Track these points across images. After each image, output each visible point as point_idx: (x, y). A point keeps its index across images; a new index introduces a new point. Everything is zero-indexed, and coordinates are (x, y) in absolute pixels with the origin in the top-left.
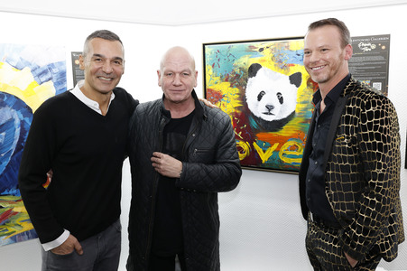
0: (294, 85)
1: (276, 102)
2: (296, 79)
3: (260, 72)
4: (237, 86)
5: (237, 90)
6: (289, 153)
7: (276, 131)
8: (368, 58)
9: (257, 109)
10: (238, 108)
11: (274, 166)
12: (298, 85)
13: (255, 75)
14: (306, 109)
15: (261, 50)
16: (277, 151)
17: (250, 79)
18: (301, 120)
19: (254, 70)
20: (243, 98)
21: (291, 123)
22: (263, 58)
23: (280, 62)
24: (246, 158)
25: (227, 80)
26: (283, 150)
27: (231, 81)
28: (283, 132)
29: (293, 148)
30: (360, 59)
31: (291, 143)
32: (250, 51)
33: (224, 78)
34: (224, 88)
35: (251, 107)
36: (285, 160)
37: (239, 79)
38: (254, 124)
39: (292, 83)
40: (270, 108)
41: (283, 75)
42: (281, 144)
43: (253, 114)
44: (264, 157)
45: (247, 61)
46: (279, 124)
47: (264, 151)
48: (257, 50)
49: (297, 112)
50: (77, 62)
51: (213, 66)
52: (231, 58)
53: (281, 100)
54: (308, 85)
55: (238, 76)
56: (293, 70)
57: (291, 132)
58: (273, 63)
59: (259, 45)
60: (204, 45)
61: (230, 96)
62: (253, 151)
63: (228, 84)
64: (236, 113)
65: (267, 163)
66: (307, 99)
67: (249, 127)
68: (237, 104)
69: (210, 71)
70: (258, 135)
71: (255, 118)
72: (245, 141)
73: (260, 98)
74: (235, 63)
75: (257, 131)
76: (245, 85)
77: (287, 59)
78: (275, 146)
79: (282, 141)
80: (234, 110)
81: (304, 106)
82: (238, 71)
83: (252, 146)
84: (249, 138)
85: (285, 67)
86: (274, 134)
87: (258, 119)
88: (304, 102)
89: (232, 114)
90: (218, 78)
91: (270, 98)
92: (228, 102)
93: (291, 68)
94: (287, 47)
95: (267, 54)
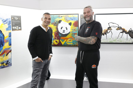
1: (65, 29)
2: (70, 24)
3: (61, 22)
5: (56, 27)
6: (69, 42)
9: (61, 31)
10: (56, 31)
11: (65, 46)
14: (73, 31)
15: (62, 17)
16: (66, 41)
17: (59, 24)
18: (72, 34)
19: (60, 22)
20: (57, 29)
21: (69, 34)
23: (66, 20)
24: (58, 44)
25: (53, 24)
26: (67, 41)
28: (67, 37)
29: (70, 41)
31: (69, 39)
32: (59, 17)
33: (52, 24)
35: (59, 31)
36: (68, 44)
37: (56, 24)
38: (60, 35)
39: (69, 25)
40: (64, 31)
41: (67, 23)
44: (63, 43)
45: (58, 19)
46: (66, 35)
49: (71, 32)
50: (13, 18)
52: (54, 18)
53: (67, 29)
54: (73, 25)
56: (70, 22)
57: (69, 37)
58: (65, 20)
59: (61, 15)
61: (54, 28)
62: (60, 42)
63: (53, 25)
65: (63, 45)
68: (56, 30)
71: (60, 33)
72: (58, 39)
73: (61, 28)
74: (55, 20)
75: (61, 37)
77: (68, 19)
79: (67, 39)
81: (72, 30)
82: (56, 22)
83: (60, 41)
84: (59, 39)
85: (68, 21)
86: (65, 37)
87: (61, 34)
88: (72, 29)
89: (54, 33)
91: (64, 29)
92: (53, 30)
94: (68, 16)
95: (63, 18)
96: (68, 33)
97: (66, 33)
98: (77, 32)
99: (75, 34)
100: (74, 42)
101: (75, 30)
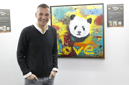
0: (89, 23)
1: (82, 30)
2: (89, 21)
3: (75, 18)
4: (65, 24)
5: (65, 25)
6: (88, 50)
7: (82, 42)
8: (116, 13)
9: (74, 33)
10: (66, 33)
11: (82, 56)
12: (90, 23)
13: (73, 19)
14: (94, 32)
15: (75, 9)
16: (83, 50)
17: (71, 21)
18: (92, 37)
19: (72, 17)
20: (68, 29)
21: (88, 38)
22: (76, 12)
23: (83, 14)
24: (70, 54)
25: (61, 22)
26: (85, 49)
27: (63, 22)
28: (85, 42)
29: (90, 48)
30: (113, 13)
31: (88, 46)
32: (71, 9)
33: (60, 21)
34: (60, 25)
35: (71, 32)
36: (86, 53)
38: (73, 39)
39: (88, 22)
40: (79, 32)
41: (84, 19)
42: (85, 47)
43: (72, 35)
44: (78, 53)
45: (70, 14)
46: (83, 39)
47: (78, 50)
48: (74, 9)
49: (90, 34)
51: (55, 16)
52: (63, 12)
53: (84, 29)
54: (94, 23)
55: (66, 20)
56: (88, 17)
57: (88, 42)
58: (80, 14)
59: (74, 7)
60: (51, 7)
61: (62, 28)
62: (73, 51)
63: (62, 23)
64: (65, 35)
65: (79, 55)
66: (94, 28)
67: (71, 40)
68: (66, 31)
69: (53, 18)
70: (75, 44)
72: (69, 46)
73: (75, 28)
74: (65, 14)
75: (74, 42)
76: (69, 23)
77: (86, 13)
78: (82, 48)
79: (85, 45)
80: (64, 34)
81: (93, 31)
82: (66, 18)
83: (72, 48)
84: (71, 45)
85: (85, 16)
86: (81, 43)
87: (75, 37)
88: (93, 30)
89: (63, 35)
90: (57, 21)
91: (79, 29)
92: (62, 30)
93: (87, 16)
94: (86, 8)
95: (78, 11)
96: (86, 35)
97: (83, 35)
98: (101, 34)
99: (97, 37)
100: (97, 51)
101: (97, 30)
